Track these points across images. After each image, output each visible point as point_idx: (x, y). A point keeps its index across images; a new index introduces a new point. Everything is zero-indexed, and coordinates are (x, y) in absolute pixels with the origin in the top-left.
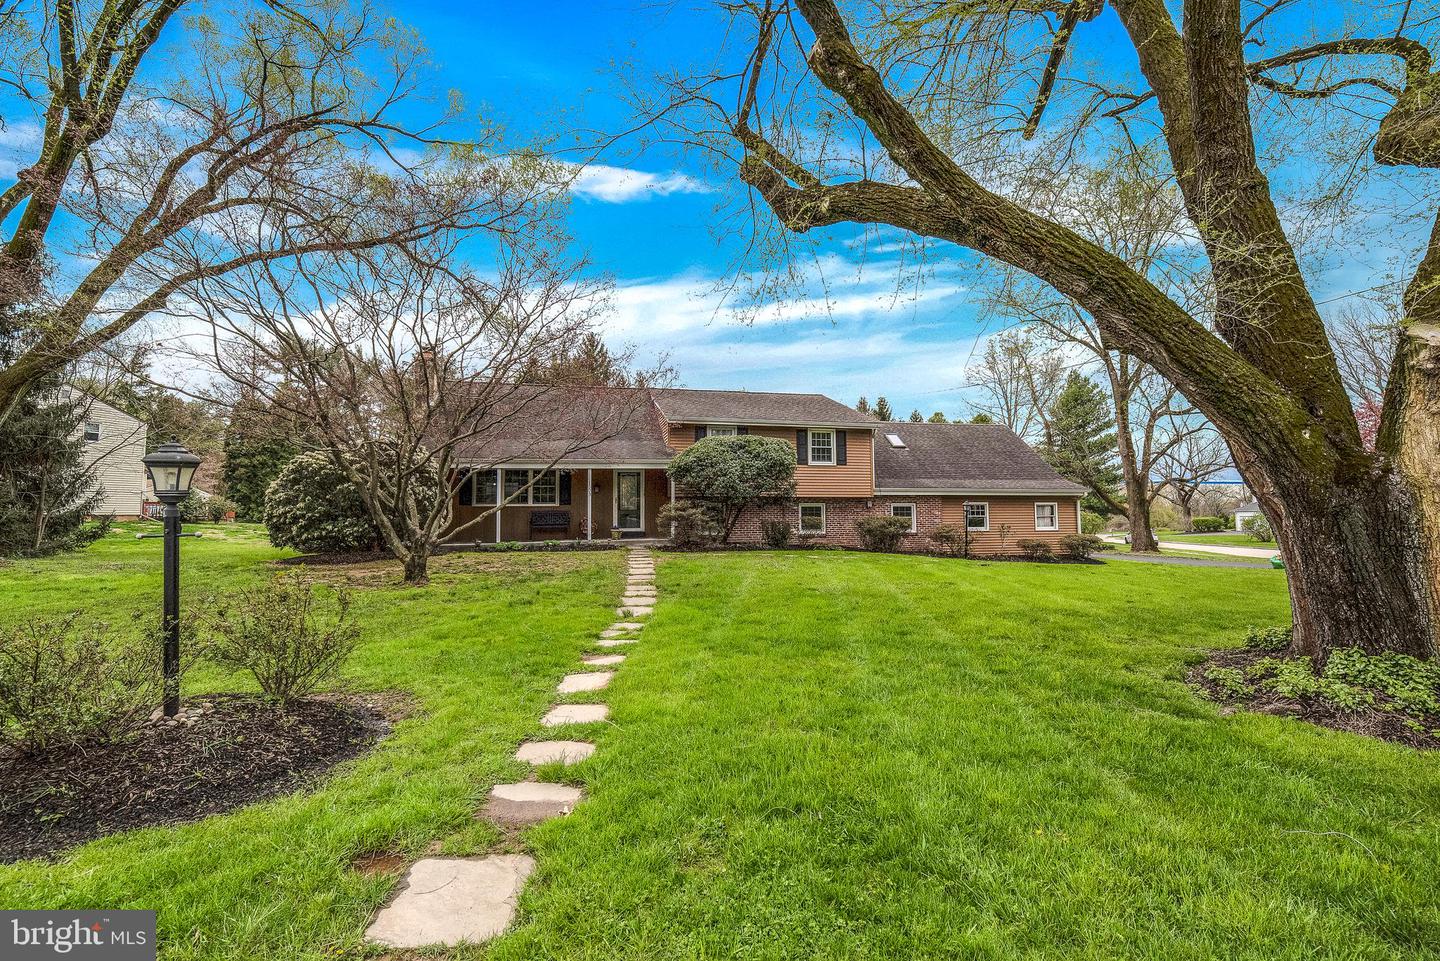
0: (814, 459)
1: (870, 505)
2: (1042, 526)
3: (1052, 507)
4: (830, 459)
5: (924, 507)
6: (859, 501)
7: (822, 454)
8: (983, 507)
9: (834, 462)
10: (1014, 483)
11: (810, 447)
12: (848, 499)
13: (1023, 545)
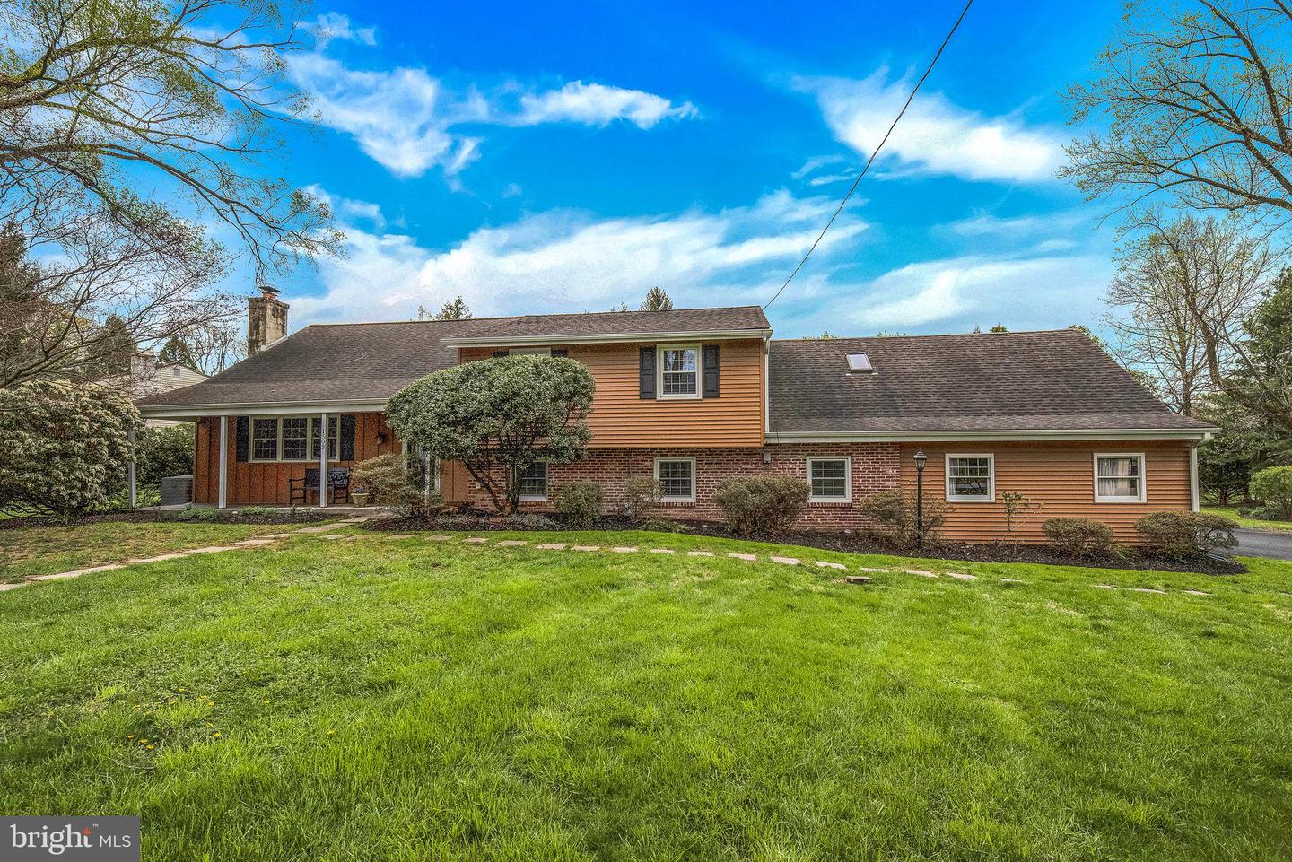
0: (667, 390)
1: (767, 458)
2: (1108, 496)
3: (1133, 461)
4: (693, 390)
5: (866, 462)
6: (749, 453)
7: (678, 382)
8: (984, 462)
9: (698, 395)
10: (1057, 420)
11: (660, 371)
12: (730, 450)
13: (1053, 529)
